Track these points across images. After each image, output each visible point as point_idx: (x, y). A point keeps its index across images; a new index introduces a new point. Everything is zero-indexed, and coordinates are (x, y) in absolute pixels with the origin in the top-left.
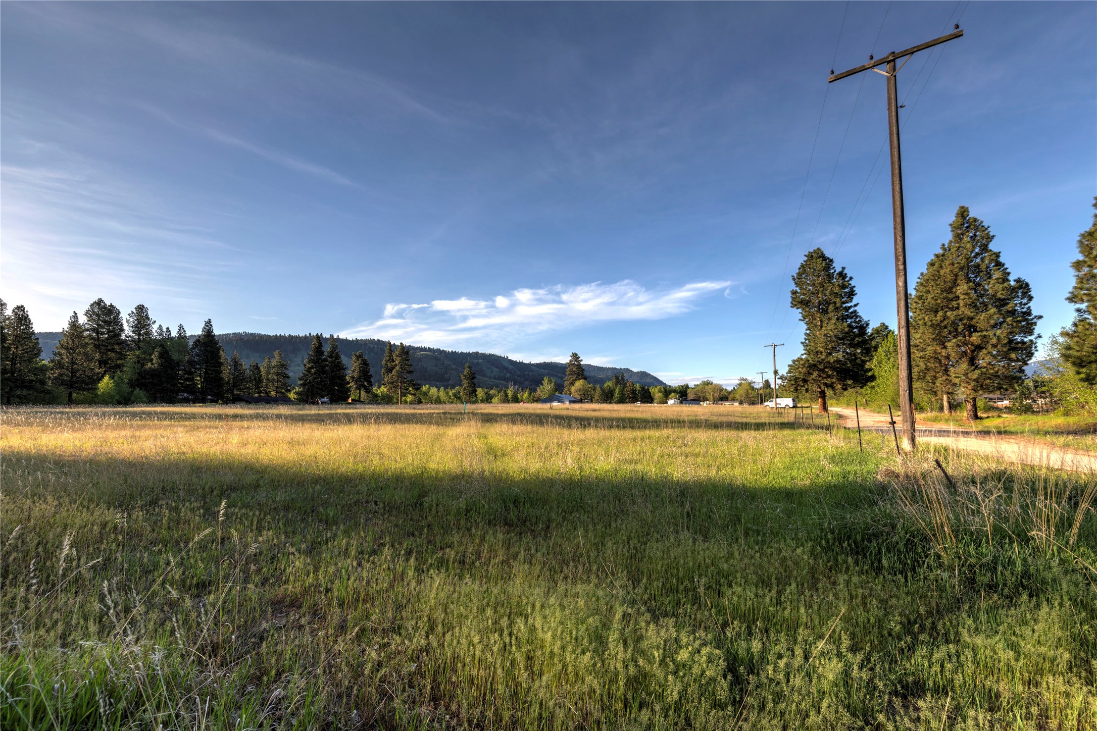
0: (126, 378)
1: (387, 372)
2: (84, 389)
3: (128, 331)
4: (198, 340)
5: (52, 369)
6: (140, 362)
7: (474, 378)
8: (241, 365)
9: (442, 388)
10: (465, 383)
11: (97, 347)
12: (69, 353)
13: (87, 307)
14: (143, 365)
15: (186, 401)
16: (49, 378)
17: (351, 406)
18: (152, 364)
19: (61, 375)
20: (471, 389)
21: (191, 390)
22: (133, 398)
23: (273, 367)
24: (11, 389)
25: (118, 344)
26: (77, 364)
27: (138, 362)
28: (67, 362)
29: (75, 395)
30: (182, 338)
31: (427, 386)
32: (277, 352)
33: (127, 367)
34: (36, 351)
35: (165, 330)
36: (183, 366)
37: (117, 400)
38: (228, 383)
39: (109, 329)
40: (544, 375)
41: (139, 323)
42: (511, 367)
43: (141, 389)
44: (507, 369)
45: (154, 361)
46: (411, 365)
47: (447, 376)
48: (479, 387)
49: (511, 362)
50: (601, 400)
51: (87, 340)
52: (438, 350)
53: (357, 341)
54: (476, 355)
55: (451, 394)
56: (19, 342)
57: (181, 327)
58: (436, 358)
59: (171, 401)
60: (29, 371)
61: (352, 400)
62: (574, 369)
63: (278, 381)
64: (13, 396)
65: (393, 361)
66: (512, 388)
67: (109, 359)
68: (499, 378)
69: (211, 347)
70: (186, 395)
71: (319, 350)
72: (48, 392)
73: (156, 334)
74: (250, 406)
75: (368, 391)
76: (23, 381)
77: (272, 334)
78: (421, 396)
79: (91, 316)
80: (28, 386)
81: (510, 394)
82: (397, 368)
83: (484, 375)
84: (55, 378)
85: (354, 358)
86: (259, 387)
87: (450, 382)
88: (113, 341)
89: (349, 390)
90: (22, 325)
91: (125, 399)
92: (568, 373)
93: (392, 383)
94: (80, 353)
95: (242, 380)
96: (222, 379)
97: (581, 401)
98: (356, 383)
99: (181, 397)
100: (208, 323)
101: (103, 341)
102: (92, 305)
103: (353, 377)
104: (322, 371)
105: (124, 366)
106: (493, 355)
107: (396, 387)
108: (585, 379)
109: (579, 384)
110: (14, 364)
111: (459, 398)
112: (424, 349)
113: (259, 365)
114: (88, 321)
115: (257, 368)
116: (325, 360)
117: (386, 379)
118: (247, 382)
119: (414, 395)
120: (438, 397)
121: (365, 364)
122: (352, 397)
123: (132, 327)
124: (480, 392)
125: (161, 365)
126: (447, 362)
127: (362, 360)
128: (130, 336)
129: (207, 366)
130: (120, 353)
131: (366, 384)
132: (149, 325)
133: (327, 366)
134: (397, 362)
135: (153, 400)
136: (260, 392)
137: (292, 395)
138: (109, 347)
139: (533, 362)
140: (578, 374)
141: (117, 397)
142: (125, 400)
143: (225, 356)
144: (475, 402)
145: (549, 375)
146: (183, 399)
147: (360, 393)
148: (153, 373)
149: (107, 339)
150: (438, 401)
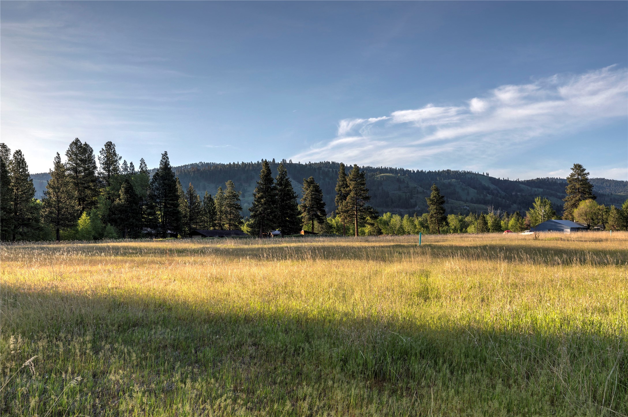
0: (100, 214)
1: (341, 199)
2: (68, 226)
3: (100, 168)
4: (157, 174)
5: (44, 208)
6: (111, 198)
7: (443, 203)
8: (196, 197)
9: (406, 216)
10: (432, 209)
11: (76, 184)
12: (55, 192)
13: (67, 147)
14: (113, 201)
15: (150, 236)
16: (42, 216)
17: (303, 239)
18: (120, 200)
19: (51, 213)
20: (440, 216)
21: (153, 224)
22: (105, 234)
23: (226, 198)
24: (15, 227)
25: (93, 181)
26: (61, 202)
27: (109, 198)
28: (55, 201)
29: (61, 231)
30: (144, 172)
31: (389, 214)
32: (229, 182)
33: (100, 203)
34: (31, 192)
35: (129, 165)
36: (146, 200)
37: (93, 236)
38: (185, 216)
39: (84, 168)
40: (537, 195)
41: (108, 159)
42: (492, 187)
43: (111, 225)
44: (487, 189)
45: (121, 197)
46: (367, 190)
47: (412, 201)
48: (451, 214)
49: (493, 180)
50: (618, 225)
51: (68, 179)
52: (402, 170)
53: (310, 165)
54: (448, 174)
55: (416, 222)
56: (19, 183)
57: (142, 161)
58: (399, 180)
59: (136, 236)
60: (27, 211)
61: (305, 232)
62: (578, 186)
63: (231, 213)
64: (17, 233)
65: (347, 186)
66: (492, 214)
67: (86, 196)
68: (478, 202)
69: (169, 180)
70: (149, 229)
71: (268, 178)
72: (40, 229)
73: (122, 170)
74: (205, 240)
75: (321, 221)
76: (23, 220)
77: (226, 163)
78: (381, 226)
79: (71, 156)
80: (26, 223)
81: (490, 222)
82: (352, 194)
83: (459, 199)
84: (47, 216)
85: (305, 185)
86: (213, 220)
87: (417, 208)
88: (88, 179)
89: (300, 221)
90: (20, 168)
91: (100, 234)
92: (569, 191)
93: (347, 212)
94: (63, 191)
95: (198, 213)
96: (179, 212)
97: (588, 228)
98: (309, 212)
99: (145, 232)
100: (165, 156)
101: (80, 179)
102: (71, 145)
103: (305, 207)
104: (271, 201)
105: (97, 203)
106: (469, 173)
107: (351, 216)
108: (594, 198)
109: (585, 205)
110: (16, 204)
111: (427, 227)
112: (385, 170)
113: (213, 197)
114: (69, 160)
115: (210, 199)
116: (275, 188)
117: (340, 208)
118: (202, 215)
119: (372, 225)
120: (401, 227)
121: (317, 190)
122: (305, 228)
123: (103, 164)
124: (452, 220)
125: (127, 200)
126: (412, 185)
127: (314, 187)
128: (102, 173)
129: (166, 200)
130: (94, 190)
131: (319, 214)
132: (117, 160)
133: (277, 194)
134: (351, 187)
135: (122, 235)
136: (214, 225)
137: (245, 228)
138: (86, 185)
139: (522, 179)
140: (583, 193)
141: (93, 233)
142: (98, 237)
143: (182, 189)
144: (446, 232)
145: (542, 196)
146: (146, 234)
147: (313, 224)
148: (121, 209)
149: (84, 177)
150: (401, 231)
